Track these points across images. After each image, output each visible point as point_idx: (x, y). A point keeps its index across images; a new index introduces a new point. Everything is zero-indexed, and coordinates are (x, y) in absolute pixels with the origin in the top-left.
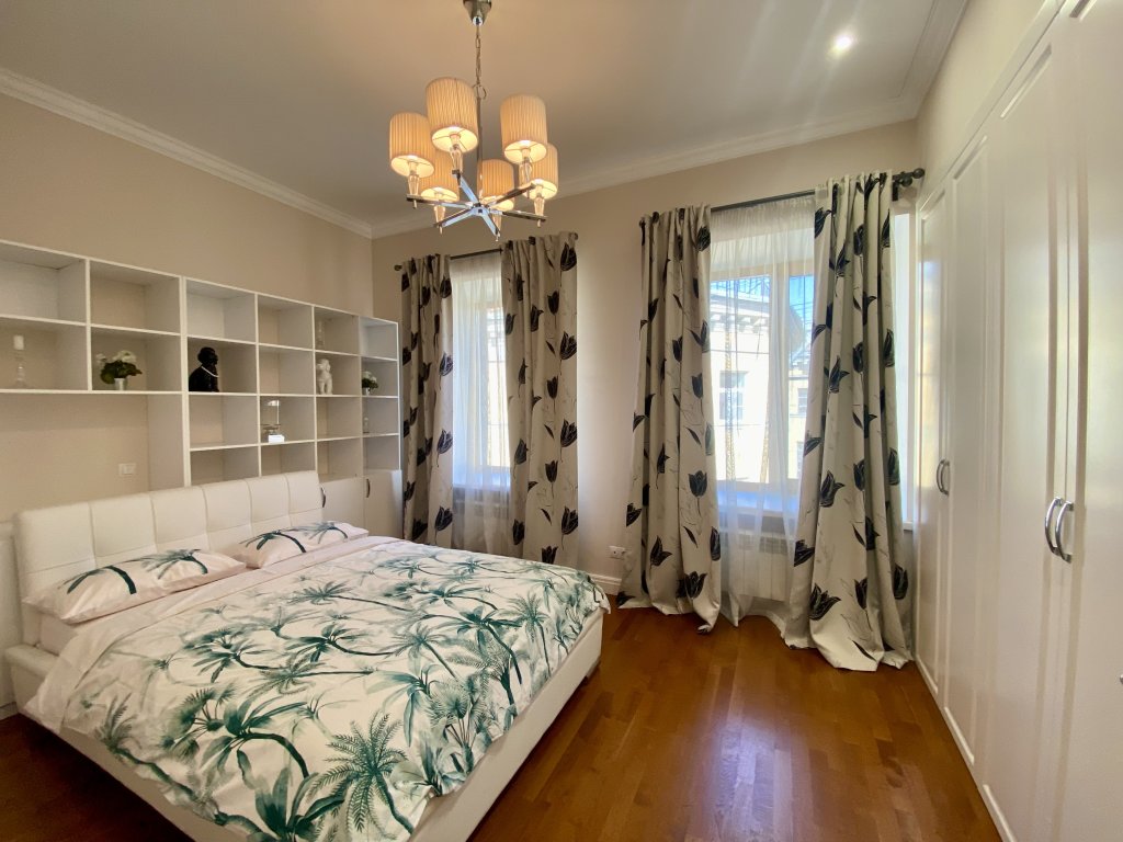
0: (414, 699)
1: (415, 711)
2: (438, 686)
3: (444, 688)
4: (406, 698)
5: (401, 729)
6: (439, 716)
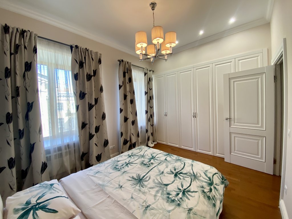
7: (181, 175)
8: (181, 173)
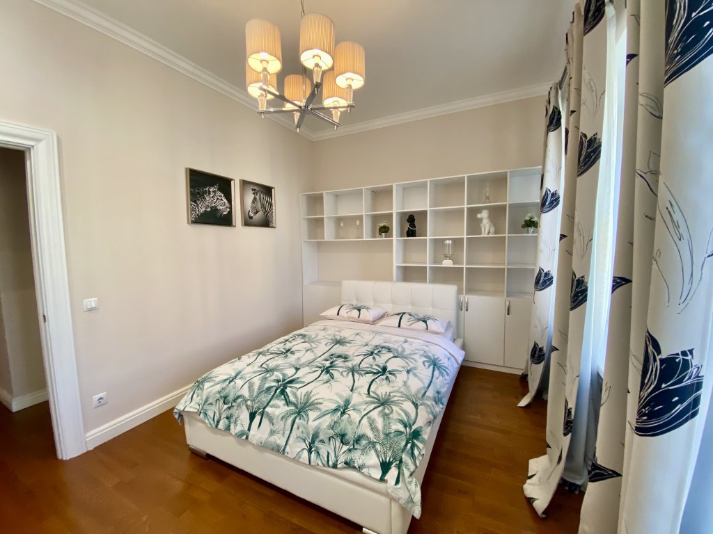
0: (336, 410)
1: (330, 415)
2: (348, 419)
3: (349, 423)
4: (334, 406)
5: (319, 413)
6: (332, 428)
7: (375, 371)
8: (375, 373)
